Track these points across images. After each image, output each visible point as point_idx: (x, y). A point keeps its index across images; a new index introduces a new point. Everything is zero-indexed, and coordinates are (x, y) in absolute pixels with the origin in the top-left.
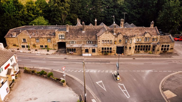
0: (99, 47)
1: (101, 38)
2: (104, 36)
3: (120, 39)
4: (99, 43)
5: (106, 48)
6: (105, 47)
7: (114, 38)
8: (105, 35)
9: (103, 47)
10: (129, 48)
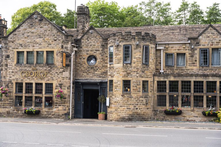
0: (8, 78)
1: (15, 43)
2: (26, 35)
3: (92, 53)
4: (7, 65)
5: (32, 84)
6: (28, 81)
7: (60, 45)
8: (29, 30)
9: (19, 81)
10: (121, 84)
